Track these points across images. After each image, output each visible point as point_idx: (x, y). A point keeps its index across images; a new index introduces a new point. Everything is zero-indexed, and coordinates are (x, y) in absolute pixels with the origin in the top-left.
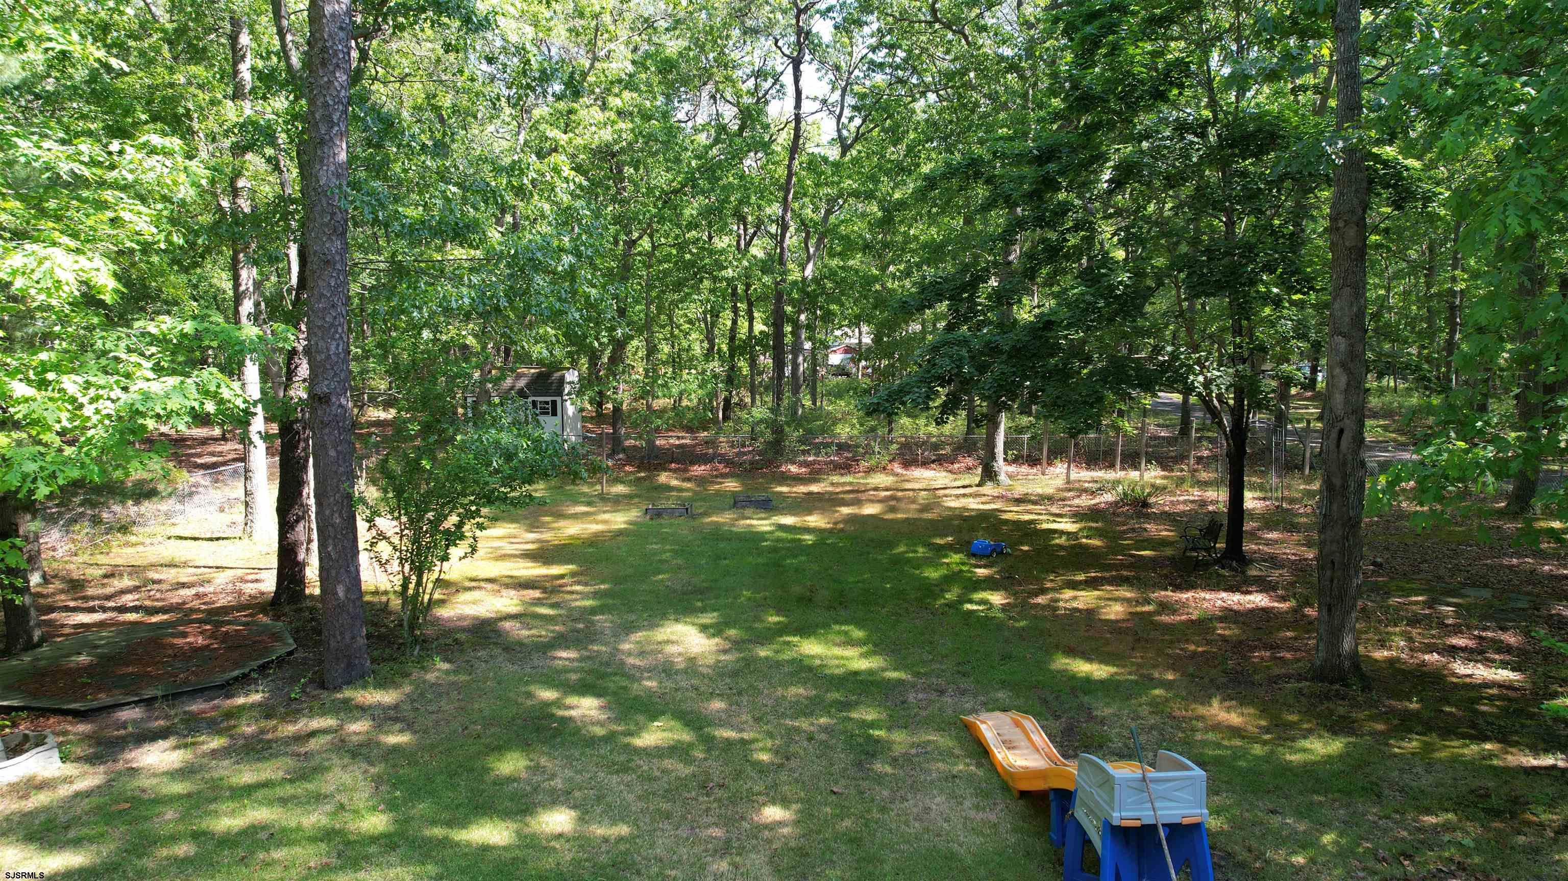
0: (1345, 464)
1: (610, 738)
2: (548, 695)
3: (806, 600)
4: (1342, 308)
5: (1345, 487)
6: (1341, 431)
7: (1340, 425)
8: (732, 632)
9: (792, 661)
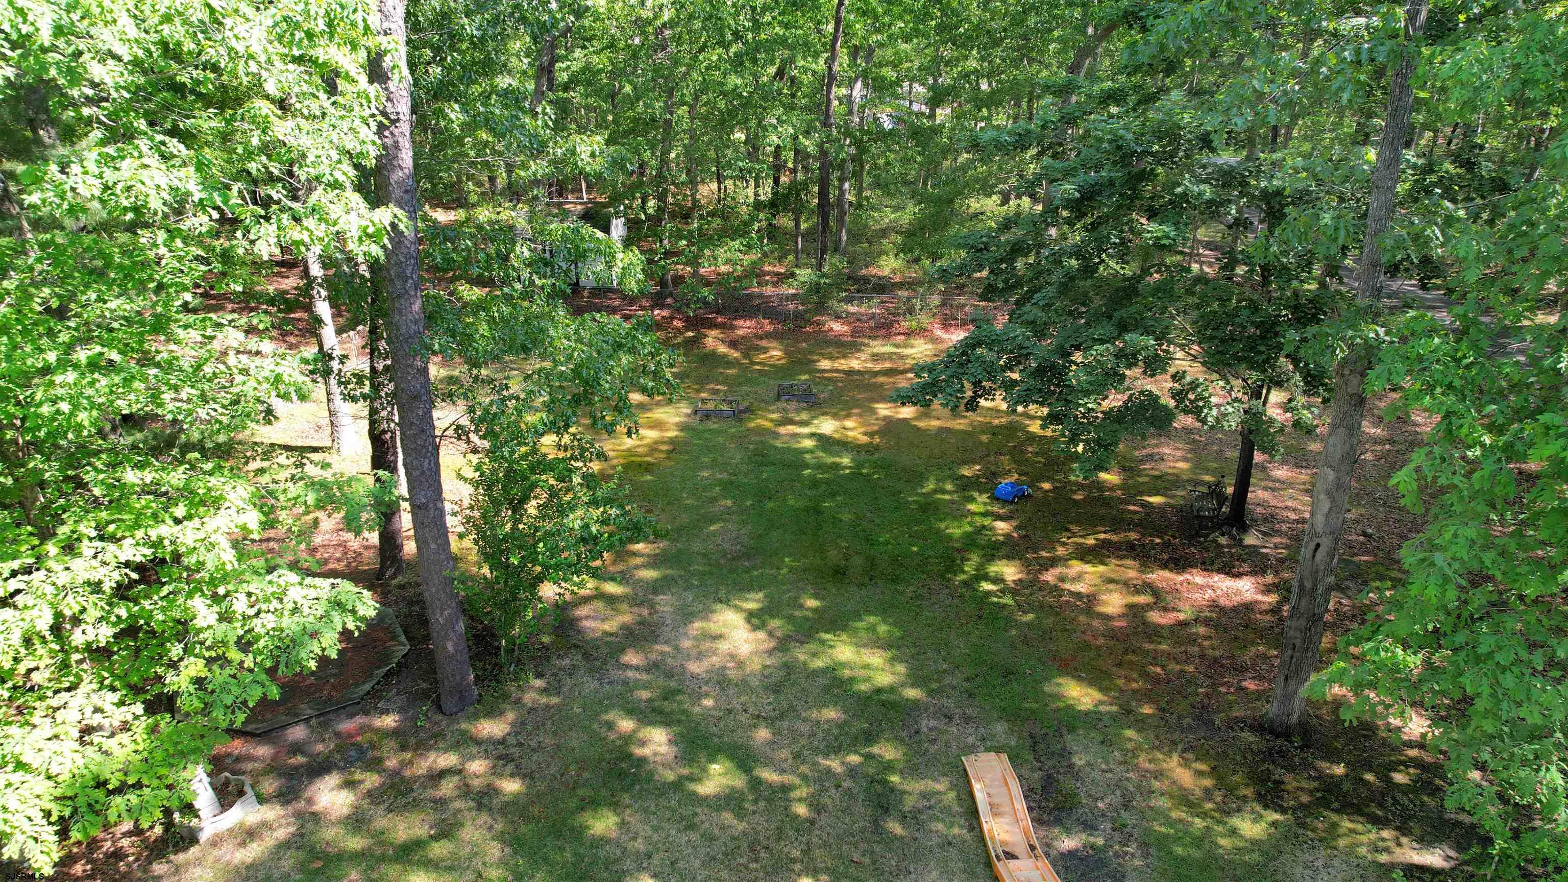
0: (1317, 572)
1: (677, 785)
2: (626, 725)
3: (839, 574)
4: (1335, 445)
5: (1314, 589)
6: (1318, 545)
7: (1317, 540)
8: (775, 623)
9: (824, 671)
